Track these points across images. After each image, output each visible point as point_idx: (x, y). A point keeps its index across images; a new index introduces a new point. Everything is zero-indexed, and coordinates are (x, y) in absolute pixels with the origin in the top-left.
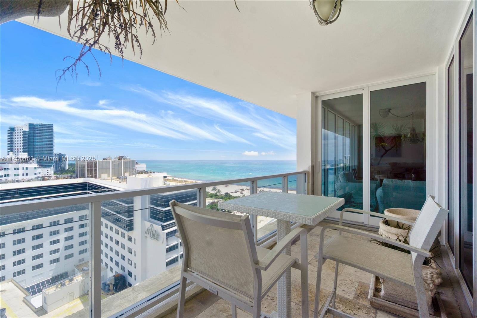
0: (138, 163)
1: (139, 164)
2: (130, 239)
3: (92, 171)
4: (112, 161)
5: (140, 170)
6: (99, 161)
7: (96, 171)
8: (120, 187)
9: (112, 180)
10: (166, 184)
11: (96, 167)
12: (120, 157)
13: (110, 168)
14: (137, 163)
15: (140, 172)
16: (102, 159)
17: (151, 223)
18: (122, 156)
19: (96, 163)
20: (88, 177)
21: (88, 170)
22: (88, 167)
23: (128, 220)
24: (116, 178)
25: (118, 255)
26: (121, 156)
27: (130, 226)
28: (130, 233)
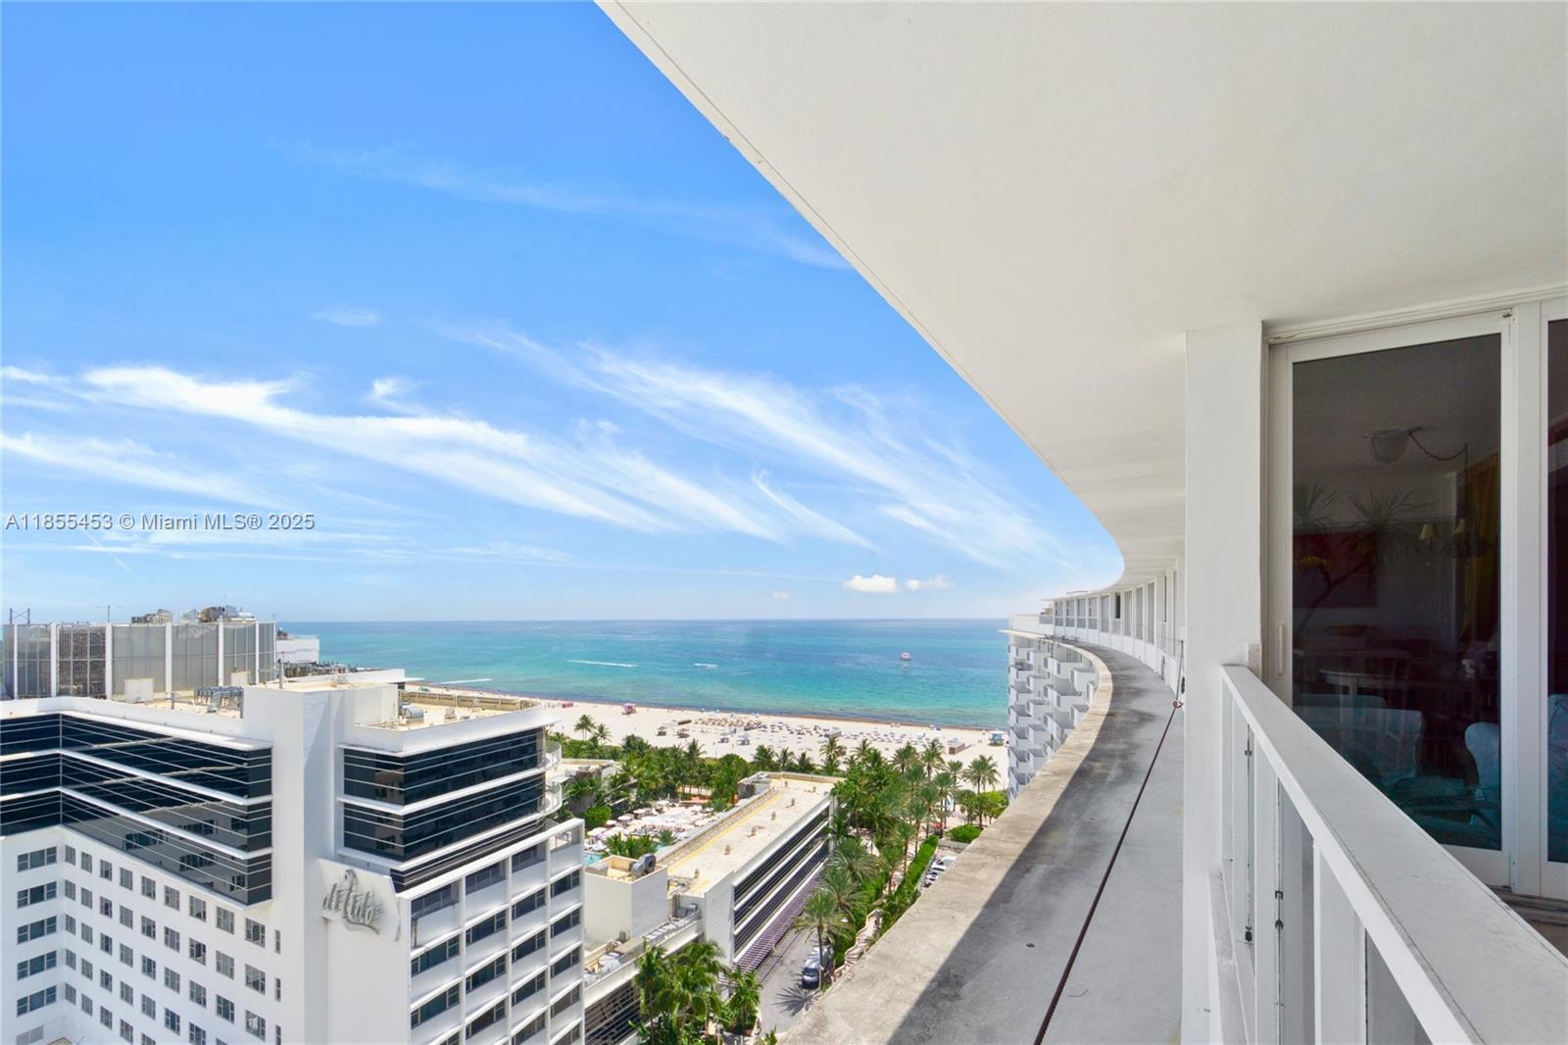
0: (285, 635)
1: (289, 637)
2: (255, 933)
3: (79, 667)
4: (173, 627)
5: (294, 659)
6: (113, 628)
7: (98, 667)
8: (211, 732)
9: (176, 704)
10: (408, 715)
11: (99, 649)
12: (208, 610)
13: (164, 656)
14: (282, 635)
15: (295, 670)
16: (130, 621)
17: (348, 868)
18: (217, 605)
19: (98, 637)
20: (60, 693)
21: (63, 667)
22: (62, 652)
23: (250, 861)
24: (191, 693)
25: (202, 1002)
26: (214, 609)
27: (257, 885)
28: (257, 912)
